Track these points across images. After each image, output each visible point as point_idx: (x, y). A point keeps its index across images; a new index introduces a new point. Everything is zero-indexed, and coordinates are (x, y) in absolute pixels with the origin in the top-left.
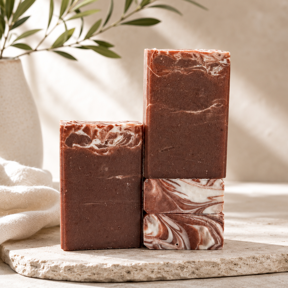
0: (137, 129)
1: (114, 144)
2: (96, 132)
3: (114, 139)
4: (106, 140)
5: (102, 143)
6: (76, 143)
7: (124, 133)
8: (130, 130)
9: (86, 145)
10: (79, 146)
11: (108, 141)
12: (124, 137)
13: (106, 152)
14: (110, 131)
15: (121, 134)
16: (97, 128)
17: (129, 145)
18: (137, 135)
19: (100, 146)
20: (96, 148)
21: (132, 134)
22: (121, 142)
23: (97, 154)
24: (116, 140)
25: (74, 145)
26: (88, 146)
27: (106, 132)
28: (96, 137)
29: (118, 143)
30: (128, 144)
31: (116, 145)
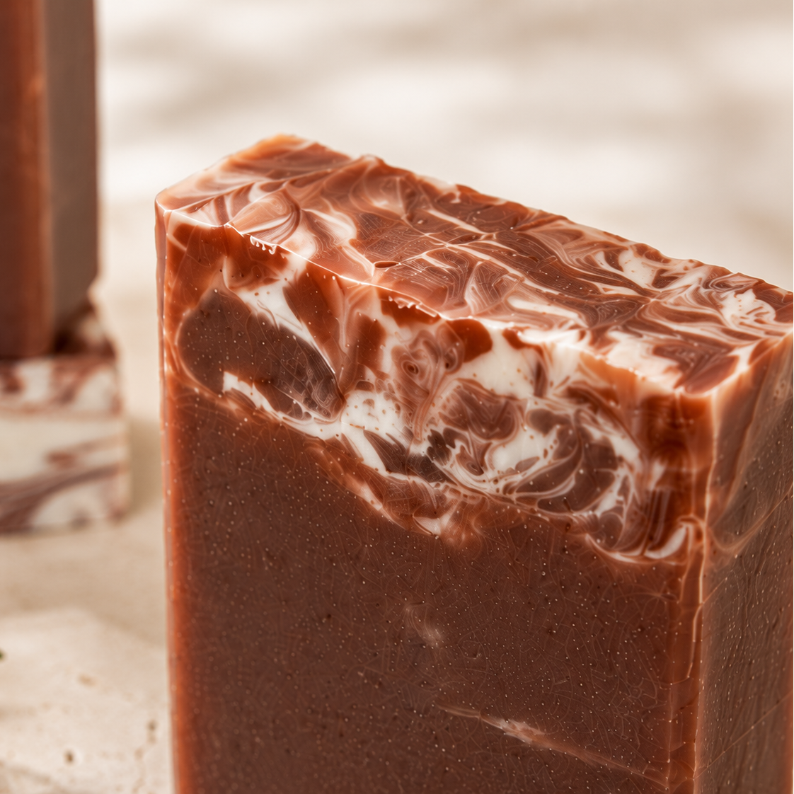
0: (661, 422)
1: (489, 474)
2: (370, 336)
3: (495, 442)
4: (441, 428)
5: (410, 435)
6: (244, 377)
7: (563, 421)
8: (611, 415)
9: (304, 409)
10: (260, 400)
11: (450, 437)
12: (561, 454)
13: (435, 514)
14: (467, 371)
15: (544, 422)
16: (375, 312)
17: (594, 527)
18: (658, 469)
19: (394, 456)
20: (371, 458)
21: (624, 447)
22: (542, 483)
23: (378, 507)
24: (503, 457)
25: (231, 381)
26: (315, 427)
27: (442, 370)
28: (370, 376)
29: (518, 478)
30: (585, 514)
31: (508, 489)
